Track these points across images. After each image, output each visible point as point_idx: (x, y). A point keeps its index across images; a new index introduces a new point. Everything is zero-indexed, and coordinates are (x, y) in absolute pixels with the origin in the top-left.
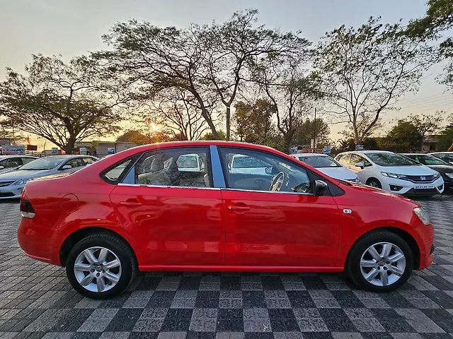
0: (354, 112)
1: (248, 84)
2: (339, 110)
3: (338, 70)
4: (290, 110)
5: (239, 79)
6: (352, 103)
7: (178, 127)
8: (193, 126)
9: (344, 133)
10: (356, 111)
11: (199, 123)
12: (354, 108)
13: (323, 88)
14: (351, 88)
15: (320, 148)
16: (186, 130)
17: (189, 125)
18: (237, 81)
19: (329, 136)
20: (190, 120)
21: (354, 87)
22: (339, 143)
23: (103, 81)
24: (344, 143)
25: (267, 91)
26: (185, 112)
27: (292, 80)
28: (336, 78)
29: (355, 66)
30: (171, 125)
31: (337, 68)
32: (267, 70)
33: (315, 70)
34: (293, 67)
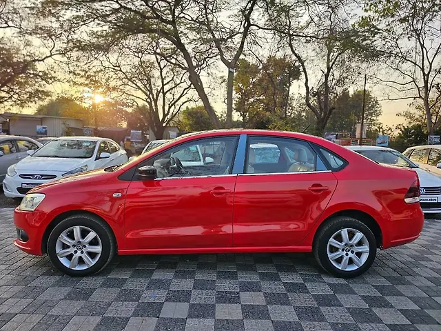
0: (426, 82)
1: (260, 33)
2: (400, 79)
3: (403, 16)
4: (327, 76)
5: (249, 25)
6: (423, 70)
7: (144, 97)
8: (168, 96)
9: (408, 115)
10: (430, 81)
11: (178, 91)
12: (426, 76)
13: (378, 43)
14: (422, 46)
15: (371, 137)
16: (156, 101)
17: (161, 94)
18: (246, 29)
19: (380, 119)
20: (163, 85)
21: (427, 44)
22: (399, 131)
23: (38, 21)
24: (406, 132)
25: (291, 45)
26: (156, 73)
27: (331, 30)
28: (399, 29)
29: (428, 11)
30: (133, 92)
31: (401, 12)
32: (291, 12)
33: (366, 14)
34: (332, 8)
